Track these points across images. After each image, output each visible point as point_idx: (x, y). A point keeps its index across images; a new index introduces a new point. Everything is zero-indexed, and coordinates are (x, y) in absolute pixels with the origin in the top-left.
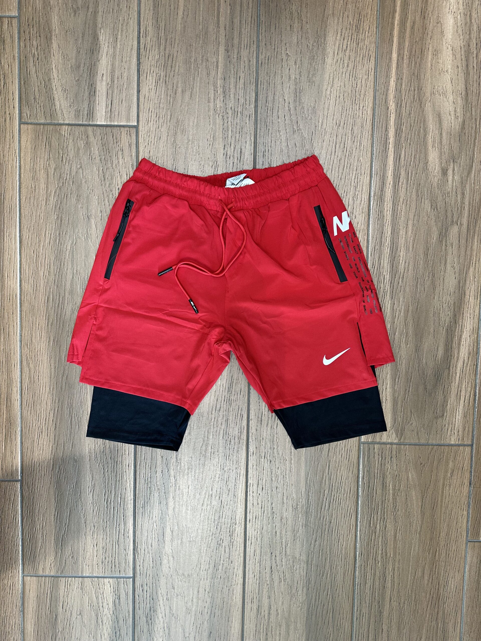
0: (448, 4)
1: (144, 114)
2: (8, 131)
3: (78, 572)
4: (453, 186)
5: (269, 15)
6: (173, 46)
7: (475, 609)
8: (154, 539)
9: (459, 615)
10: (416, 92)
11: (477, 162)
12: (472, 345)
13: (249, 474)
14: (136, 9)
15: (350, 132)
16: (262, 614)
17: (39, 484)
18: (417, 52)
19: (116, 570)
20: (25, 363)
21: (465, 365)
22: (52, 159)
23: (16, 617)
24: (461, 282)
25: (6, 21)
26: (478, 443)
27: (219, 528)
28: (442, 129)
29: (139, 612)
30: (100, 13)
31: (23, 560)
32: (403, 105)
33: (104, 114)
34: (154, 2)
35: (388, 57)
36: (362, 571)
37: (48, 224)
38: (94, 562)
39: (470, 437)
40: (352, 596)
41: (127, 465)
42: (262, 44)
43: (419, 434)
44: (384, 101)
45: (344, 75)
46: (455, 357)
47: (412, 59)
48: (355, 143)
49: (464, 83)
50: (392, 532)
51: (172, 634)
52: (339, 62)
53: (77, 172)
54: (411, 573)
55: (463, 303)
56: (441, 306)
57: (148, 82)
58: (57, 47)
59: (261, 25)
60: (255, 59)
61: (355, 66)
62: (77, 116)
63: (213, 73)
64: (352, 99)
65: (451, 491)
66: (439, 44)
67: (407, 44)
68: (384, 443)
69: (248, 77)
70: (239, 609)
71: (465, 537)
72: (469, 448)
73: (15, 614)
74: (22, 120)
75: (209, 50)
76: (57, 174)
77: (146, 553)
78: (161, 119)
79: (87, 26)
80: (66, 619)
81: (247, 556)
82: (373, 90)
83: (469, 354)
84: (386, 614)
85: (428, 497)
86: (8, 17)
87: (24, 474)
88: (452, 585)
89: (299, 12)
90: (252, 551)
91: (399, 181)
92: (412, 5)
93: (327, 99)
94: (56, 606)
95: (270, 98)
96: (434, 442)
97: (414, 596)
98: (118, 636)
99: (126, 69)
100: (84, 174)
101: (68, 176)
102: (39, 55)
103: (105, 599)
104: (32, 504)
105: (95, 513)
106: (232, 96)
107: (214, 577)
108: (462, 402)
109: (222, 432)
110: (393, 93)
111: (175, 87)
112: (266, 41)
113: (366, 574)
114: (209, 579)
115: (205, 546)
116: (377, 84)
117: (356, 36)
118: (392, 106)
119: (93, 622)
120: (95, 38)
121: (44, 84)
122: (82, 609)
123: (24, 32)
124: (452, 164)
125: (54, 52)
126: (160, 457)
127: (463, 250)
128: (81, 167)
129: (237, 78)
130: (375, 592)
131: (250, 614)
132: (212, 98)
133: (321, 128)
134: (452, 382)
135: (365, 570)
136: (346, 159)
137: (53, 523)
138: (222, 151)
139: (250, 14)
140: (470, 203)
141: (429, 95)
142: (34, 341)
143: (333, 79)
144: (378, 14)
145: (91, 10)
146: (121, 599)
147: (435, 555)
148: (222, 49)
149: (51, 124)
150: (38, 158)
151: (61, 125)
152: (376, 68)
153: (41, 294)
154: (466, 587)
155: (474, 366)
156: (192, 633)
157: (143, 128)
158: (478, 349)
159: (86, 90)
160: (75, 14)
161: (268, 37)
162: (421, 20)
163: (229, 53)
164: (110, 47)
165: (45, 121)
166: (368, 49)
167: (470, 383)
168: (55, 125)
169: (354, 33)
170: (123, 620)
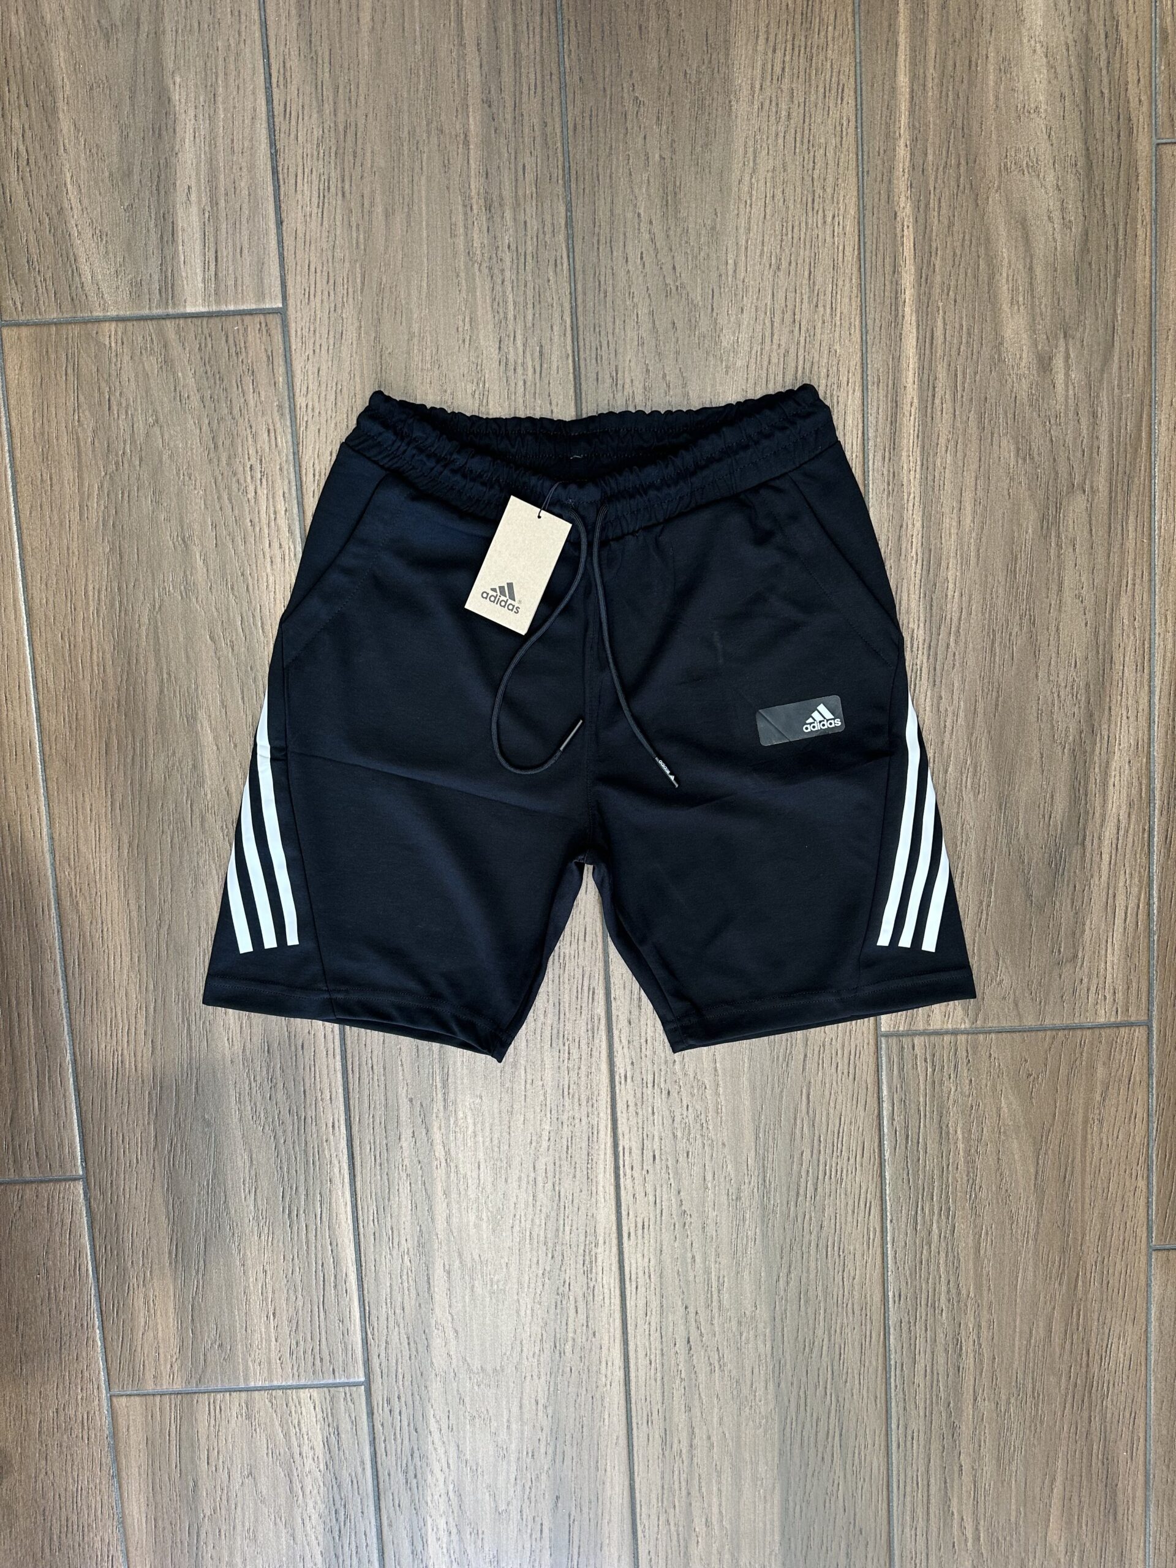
1: (298, 277)
3: (237, 1378)
4: (1067, 397)
6: (353, 103)
8: (406, 1292)
9: (1140, 1422)
10: (962, 169)
11: (1123, 333)
12: (1135, 783)
13: (619, 1126)
14: (257, 18)
15: (805, 282)
16: (675, 1446)
17: (128, 1183)
18: (959, 69)
19: (324, 1369)
20: (67, 903)
21: (1121, 833)
22: (85, 407)
23: (103, 1489)
24: (1101, 632)
26: (1164, 1017)
27: (558, 1258)
28: (1031, 257)
29: (387, 1463)
30: (169, 36)
31: (106, 1360)
32: (931, 205)
33: (201, 285)
35: (887, 87)
36: (904, 1335)
37: (91, 567)
38: (273, 1355)
39: (1144, 1005)
40: (883, 1395)
41: (330, 1125)
42: (573, 80)
43: (1020, 1005)
44: (884, 196)
45: (780, 141)
46: (1097, 815)
47: (947, 87)
48: (821, 309)
49: (1081, 136)
50: (970, 1241)
51: (467, 1506)
52: (766, 108)
53: (147, 435)
54: (1021, 1331)
55: (1108, 685)
56: (1055, 695)
57: (300, 196)
58: (72, 128)
59: (566, 31)
60: (557, 119)
61: (807, 115)
62: (136, 298)
63: (457, 163)
64: (804, 199)
65: (1104, 1136)
66: (1013, 43)
67: (932, 48)
68: (936, 1033)
69: (546, 163)
70: (620, 1441)
71: (1144, 1240)
72: (1145, 1028)
73: (101, 1483)
74: (4, 318)
75: (444, 106)
76: (99, 443)
77: (391, 1324)
78: (339, 289)
79: (140, 69)
80: (218, 1487)
81: (629, 1318)
82: (854, 173)
83: (1130, 805)
84: (966, 1430)
85: (1050, 1152)
87: (90, 1163)
88: (1121, 1352)
90: (641, 1304)
91: (934, 396)
93: (742, 206)
94: (193, 1461)
95: (603, 214)
96: (1057, 1022)
97: (1030, 1385)
98: (342, 1519)
99: (245, 170)
100: (166, 437)
101: (128, 446)
102: (31, 153)
103: (306, 1437)
104: (114, 1228)
105: (264, 1243)
106: (508, 215)
107: (555, 1370)
108: (1119, 921)
109: (547, 1033)
110: (906, 176)
111: (367, 205)
112: (582, 72)
113: (912, 1342)
114: (543, 1378)
115: (529, 1300)
116: (865, 156)
117: (803, 39)
118: (905, 208)
119: (283, 1489)
120: (163, 98)
121: (50, 224)
122: (253, 1463)
124: (1062, 342)
125: (66, 142)
126: (405, 1100)
127: (1101, 552)
128: (157, 421)
129: (516, 171)
130: (938, 1381)
131: (647, 1450)
132: (461, 224)
133: (735, 276)
134: (1092, 876)
135: (910, 1331)
136: (801, 351)
137: (167, 1271)
138: (495, 355)
139: (538, 6)
140: (1111, 435)
141: (996, 174)
142: (83, 849)
143: (755, 152)
145: (145, 28)
146: (343, 1436)
147: (1076, 1286)
148: (474, 98)
149: (73, 322)
150: (53, 410)
151: (99, 321)
152: (859, 116)
153: (89, 737)
154: (1153, 1357)
155: (1143, 833)
156: (514, 1501)
157: (299, 314)
158: (1150, 791)
159: (153, 230)
160: (108, 42)
161: (586, 59)
163: (493, 109)
164: (201, 116)
165: (60, 316)
166: (835, 70)
167: (1136, 876)
168: (86, 323)
169: (798, 32)
170: (352, 1481)
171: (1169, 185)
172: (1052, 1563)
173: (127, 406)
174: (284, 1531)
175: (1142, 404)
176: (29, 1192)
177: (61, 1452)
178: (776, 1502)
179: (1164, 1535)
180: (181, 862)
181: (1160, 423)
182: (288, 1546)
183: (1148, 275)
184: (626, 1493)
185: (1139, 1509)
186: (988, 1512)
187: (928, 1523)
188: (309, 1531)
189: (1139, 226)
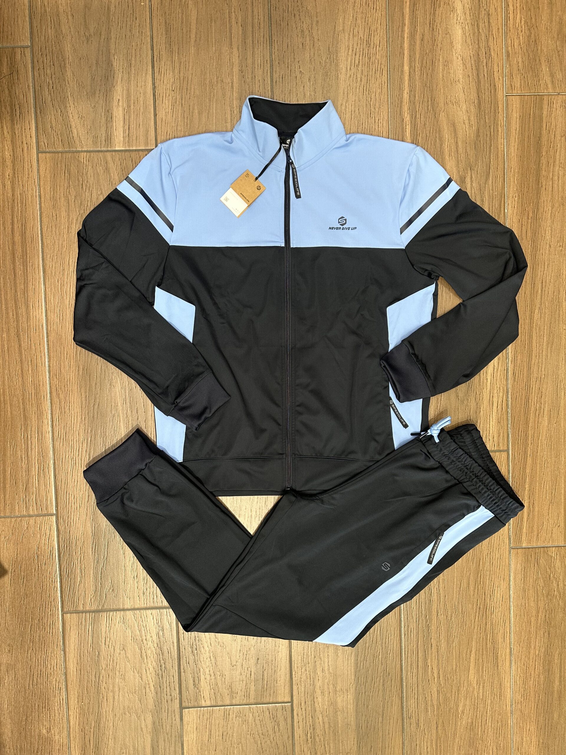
0: (455, 15)
1: (162, 137)
2: (25, 160)
3: (119, 605)
5: (280, 34)
6: (187, 69)
7: (524, 617)
9: (507, 624)
10: (430, 103)
11: (493, 169)
14: (149, 34)
17: (75, 516)
18: (428, 64)
19: (158, 601)
20: (54, 394)
21: (495, 370)
22: (72, 186)
23: (58, 657)
25: (18, 51)
26: (514, 448)
28: (457, 138)
30: (113, 40)
31: (62, 597)
32: (417, 117)
33: (122, 139)
34: (166, 26)
35: (400, 70)
37: (71, 252)
38: (135, 594)
39: (505, 443)
42: (276, 63)
44: (399, 113)
45: (358, 90)
47: (424, 71)
49: (476, 91)
51: (218, 663)
52: (352, 77)
53: (97, 198)
54: (456, 584)
57: (164, 105)
58: (72, 74)
59: (273, 44)
60: (269, 78)
61: (368, 80)
62: (95, 143)
63: (228, 94)
64: (367, 113)
66: (449, 55)
67: (417, 56)
71: (507, 544)
72: (505, 453)
73: (57, 654)
74: (40, 150)
75: (223, 71)
76: (77, 201)
79: (101, 53)
80: (109, 655)
82: (387, 103)
84: (433, 628)
86: (20, 48)
87: (59, 508)
88: (498, 595)
89: (310, 29)
92: (420, 18)
94: (98, 642)
97: (461, 608)
98: (163, 670)
99: (142, 94)
101: (89, 203)
102: (54, 84)
103: (148, 632)
104: (68, 538)
108: (495, 407)
110: (407, 105)
111: (191, 109)
112: (279, 60)
116: (391, 97)
117: (367, 50)
118: (407, 118)
119: (138, 656)
120: (109, 64)
121: (61, 112)
122: (125, 644)
123: (38, 62)
124: (469, 171)
125: (69, 80)
128: (102, 193)
130: (422, 606)
132: (229, 118)
134: (483, 389)
137: (91, 556)
139: (262, 34)
141: (443, 105)
142: (63, 371)
143: (347, 93)
144: (388, 28)
145: (103, 37)
146: (165, 631)
147: (479, 564)
148: (236, 69)
149: (69, 152)
150: (58, 187)
151: (79, 152)
152: (389, 82)
153: (68, 323)
154: (512, 596)
155: (504, 371)
156: (239, 661)
159: (103, 117)
160: (88, 41)
161: (281, 55)
162: (430, 32)
163: (243, 74)
164: (125, 72)
165: (63, 149)
166: (380, 63)
167: (502, 388)
168: (74, 153)
169: (365, 48)
170: (168, 652)
171: (511, 112)
172: (471, 689)
173: (90, 186)
174: (138, 675)
175: (501, 196)
176: (32, 521)
177: (40, 640)
178: (352, 661)
179: (519, 675)
180: (104, 377)
181: (509, 204)
182: (139, 682)
183: (503, 146)
184: (288, 657)
185: (508, 664)
186: (444, 665)
187: (418, 670)
188: (148, 675)
189: (499, 127)
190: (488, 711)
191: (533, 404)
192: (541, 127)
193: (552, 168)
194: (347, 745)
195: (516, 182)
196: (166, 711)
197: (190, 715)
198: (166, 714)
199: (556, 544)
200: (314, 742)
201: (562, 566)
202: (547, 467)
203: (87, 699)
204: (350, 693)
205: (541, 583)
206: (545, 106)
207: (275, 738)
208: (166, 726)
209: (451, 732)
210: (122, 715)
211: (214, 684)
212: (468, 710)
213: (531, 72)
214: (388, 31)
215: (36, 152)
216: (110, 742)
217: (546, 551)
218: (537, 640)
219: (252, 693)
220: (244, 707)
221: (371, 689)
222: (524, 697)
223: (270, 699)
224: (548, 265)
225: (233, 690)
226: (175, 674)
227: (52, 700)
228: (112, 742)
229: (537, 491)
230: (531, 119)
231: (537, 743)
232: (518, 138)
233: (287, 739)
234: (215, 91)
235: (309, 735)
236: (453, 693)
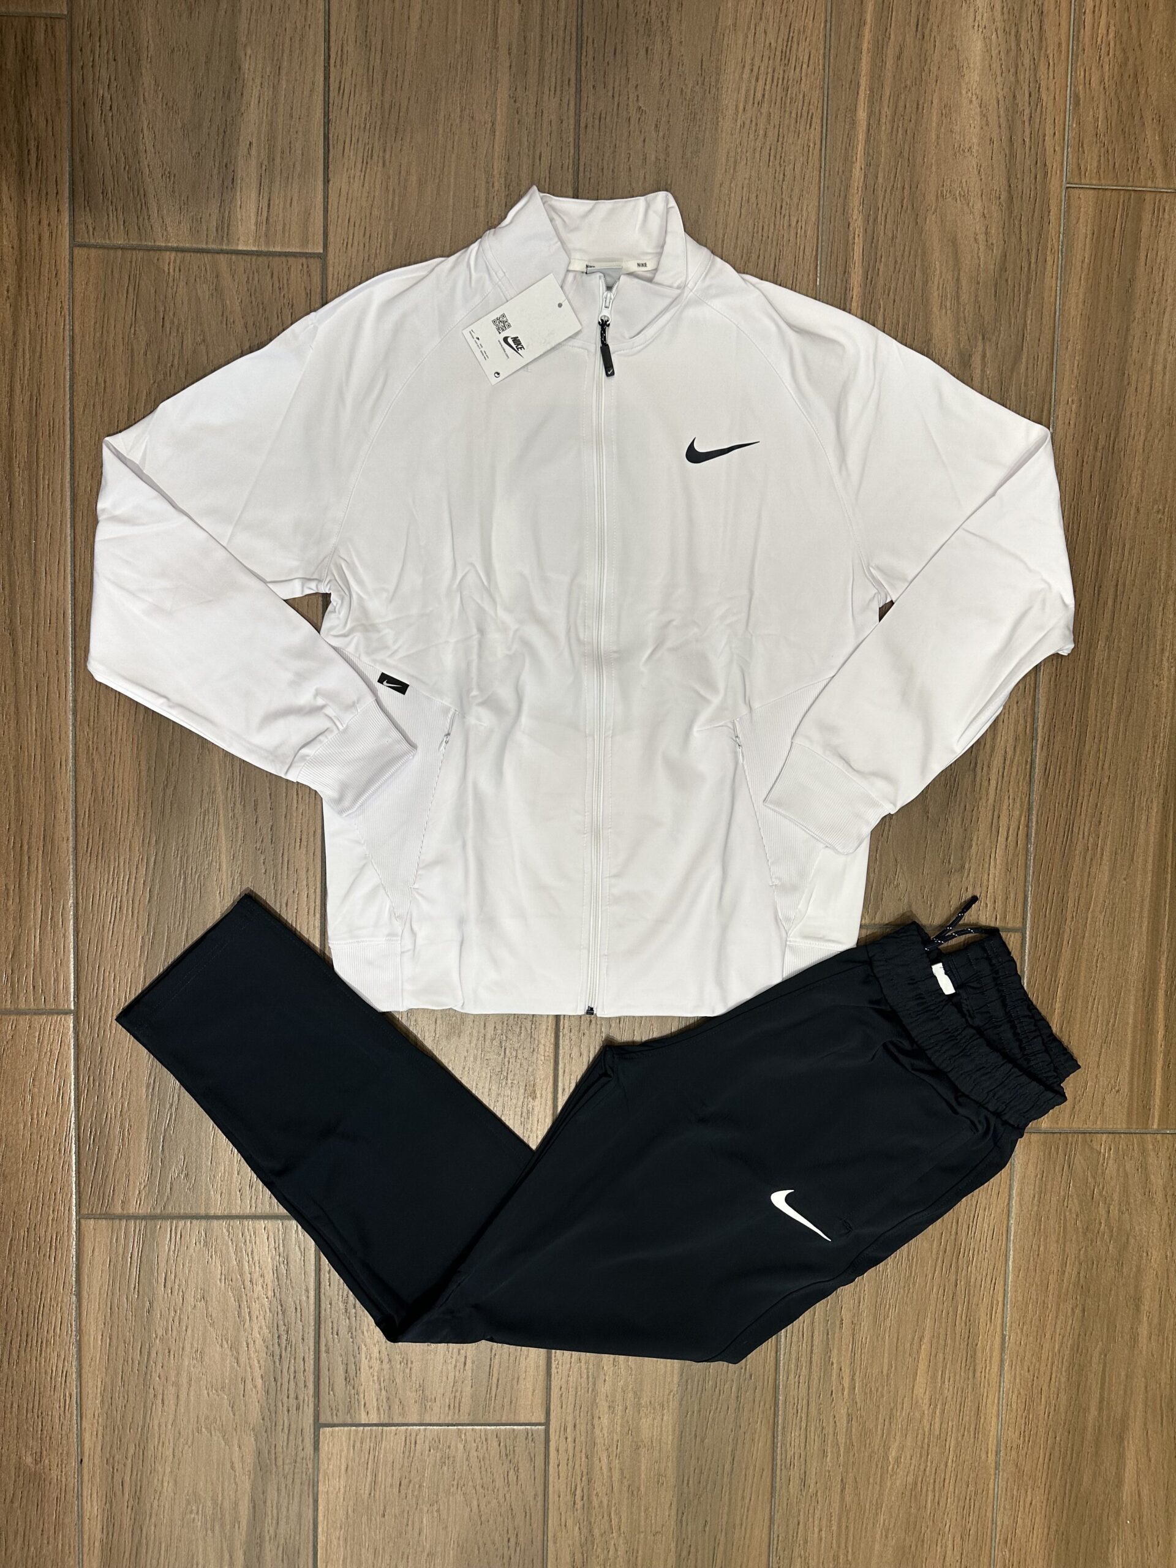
0: (972, 9)
1: (339, 229)
2: (46, 261)
3: (199, 1207)
4: (982, 389)
5: (601, 25)
6: (399, 86)
7: (1033, 1273)
9: (999, 1287)
10: (906, 192)
11: (1031, 340)
12: (1022, 721)
14: (322, 7)
18: (908, 110)
20: (83, 760)
21: (1008, 763)
22: (141, 322)
23: (64, 1308)
25: (40, 25)
26: (1036, 925)
28: (959, 270)
30: (244, 15)
31: (78, 1185)
32: (879, 220)
33: (253, 227)
35: (848, 119)
38: (233, 1186)
39: (1019, 915)
42: (588, 87)
44: (840, 210)
45: (757, 155)
46: (988, 746)
47: (898, 124)
52: (747, 126)
53: (194, 352)
57: (346, 161)
58: (153, 82)
59: (584, 45)
60: (572, 118)
61: (781, 135)
62: (195, 233)
63: (484, 146)
64: (774, 205)
66: (953, 94)
67: (887, 91)
69: (559, 154)
72: (1018, 935)
73: (62, 1301)
74: (77, 240)
75: (476, 97)
76: (151, 354)
78: (374, 241)
79: (217, 40)
80: (172, 1310)
82: (817, 188)
83: (1016, 739)
86: (45, 18)
87: (82, 999)
88: (985, 1225)
89: (664, 19)
92: (897, 10)
93: (722, 205)
94: (150, 1283)
98: (284, 1346)
99: (300, 133)
100: (211, 355)
101: (176, 360)
102: (114, 100)
103: (257, 1265)
104: (98, 1061)
108: (1002, 839)
110: (860, 192)
111: (403, 173)
112: (595, 81)
116: (827, 175)
117: (781, 72)
118: (857, 219)
119: (232, 1314)
120: (235, 66)
121: (125, 162)
122: (206, 1288)
123: (81, 50)
124: (980, 343)
125: (146, 94)
128: (204, 341)
129: (534, 157)
132: (483, 197)
134: (980, 799)
137: (143, 1103)
139: (562, 23)
141: (934, 199)
142: (102, 712)
143: (735, 162)
144: (828, 28)
145: (224, 6)
146: (291, 1265)
148: (503, 94)
149: (138, 248)
150: (112, 321)
151: (159, 249)
152: (824, 141)
154: (1013, 1229)
155: (1026, 765)
157: (337, 260)
158: (1034, 730)
159: (215, 177)
160: (191, 13)
161: (599, 70)
162: (917, 42)
163: (518, 104)
164: (266, 85)
165: (126, 242)
166: (806, 102)
167: (1018, 801)
168: (149, 250)
169: (777, 67)
170: (296, 1309)
171: (1075, 222)
172: (918, 1415)
173: (179, 324)
174: (230, 1353)
175: (1044, 400)
176: (23, 1022)
177: (28, 1270)
179: (1016, 1392)
181: (1058, 417)
182: (232, 1367)
183: (1053, 294)
185: (995, 1368)
186: (864, 1363)
187: (810, 1372)
188: (252, 1355)
189: (1048, 253)
190: (950, 1461)
191: (1081, 836)
192: (1135, 259)
193: (1152, 345)
194: (656, 1517)
195: (1075, 371)
196: (286, 1430)
197: (335, 1441)
198: (286, 1437)
199: (1110, 1127)
200: (588, 1507)
201: (1118, 1175)
202: (1102, 968)
203: (121, 1398)
204: (668, 1411)
205: (1074, 1204)
206: (1147, 216)
207: (508, 1496)
208: (283, 1459)
209: (871, 1502)
210: (193, 1434)
211: (387, 1381)
212: (908, 1457)
213: (1122, 140)
214: (828, 35)
215: (68, 246)
216: (165, 1488)
217: (1089, 1140)
218: (1059, 1322)
219: (466, 1401)
220: (448, 1430)
221: (711, 1406)
222: (1024, 1436)
223: (502, 1416)
224: (1132, 548)
225: (427, 1393)
226: (306, 1356)
227: (48, 1396)
228: (169, 1490)
229: (1078, 1015)
230: (1117, 239)
231: (1046, 1530)
232: (1087, 280)
233: (532, 1499)
234: (456, 138)
235: (579, 1492)
236: (881, 1420)
